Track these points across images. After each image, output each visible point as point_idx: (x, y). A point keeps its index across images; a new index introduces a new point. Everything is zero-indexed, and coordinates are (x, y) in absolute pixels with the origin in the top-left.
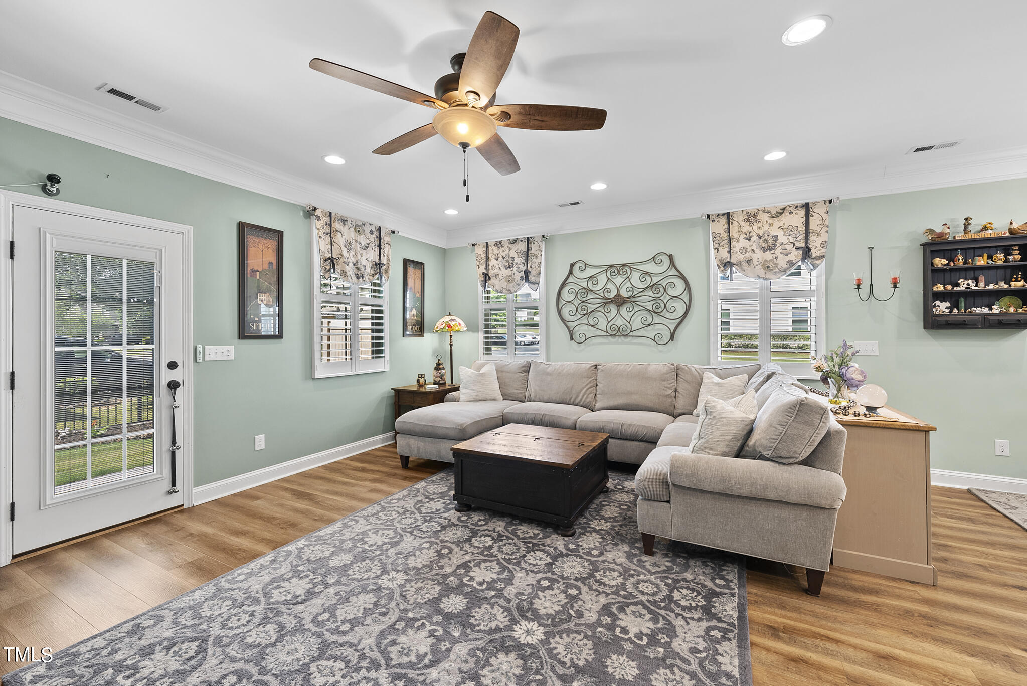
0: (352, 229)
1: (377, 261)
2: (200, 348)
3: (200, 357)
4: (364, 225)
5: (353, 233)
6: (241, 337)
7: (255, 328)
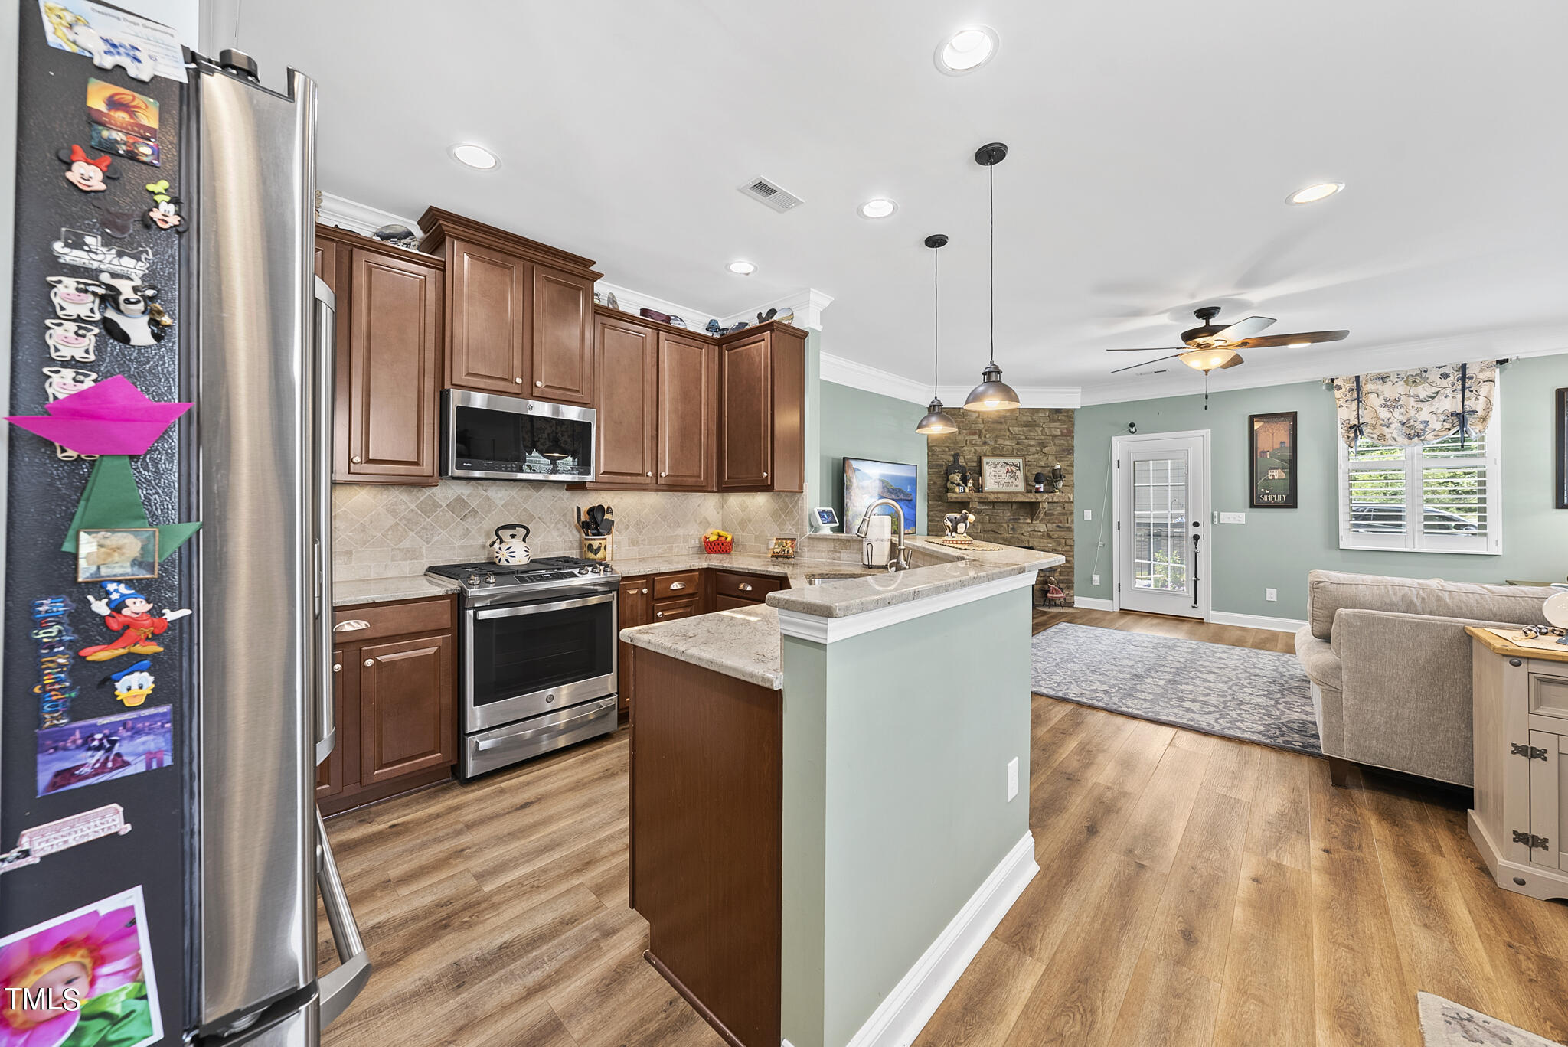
0: (1402, 383)
1: (1460, 410)
2: (1216, 514)
3: (1216, 520)
4: (1425, 371)
5: (1401, 388)
6: (1252, 506)
7: (1265, 499)
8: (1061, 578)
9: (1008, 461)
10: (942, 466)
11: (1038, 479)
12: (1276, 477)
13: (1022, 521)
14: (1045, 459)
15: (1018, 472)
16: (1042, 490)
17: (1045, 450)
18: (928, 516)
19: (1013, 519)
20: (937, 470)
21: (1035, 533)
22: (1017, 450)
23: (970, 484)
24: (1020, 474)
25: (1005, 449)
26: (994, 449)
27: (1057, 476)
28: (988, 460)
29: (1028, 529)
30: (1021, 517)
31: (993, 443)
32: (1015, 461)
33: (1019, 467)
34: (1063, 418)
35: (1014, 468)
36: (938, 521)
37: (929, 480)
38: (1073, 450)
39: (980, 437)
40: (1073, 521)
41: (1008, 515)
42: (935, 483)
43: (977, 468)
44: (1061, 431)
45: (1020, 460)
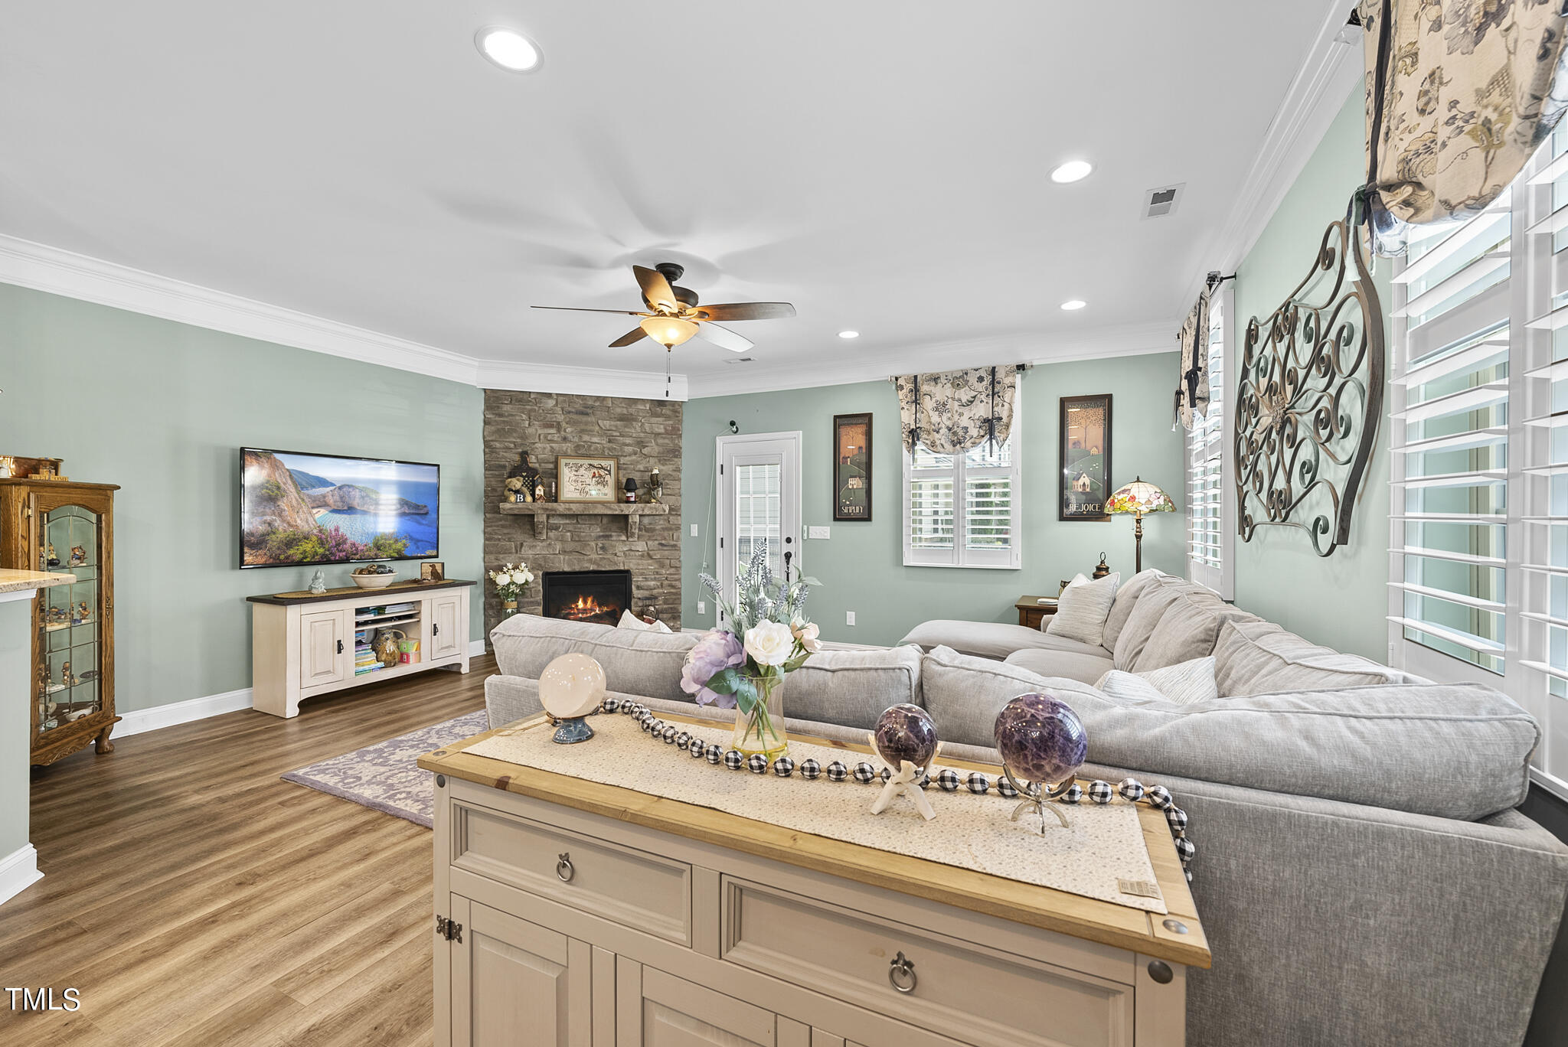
0: (949, 385)
1: (990, 416)
2: (805, 527)
3: (805, 535)
4: (966, 374)
5: (949, 391)
6: (836, 519)
7: (846, 511)
8: (665, 606)
9: (595, 463)
10: (504, 467)
11: (630, 485)
12: (855, 487)
13: (614, 538)
14: (644, 461)
15: (608, 478)
16: (633, 499)
17: (645, 451)
18: (485, 533)
19: (603, 536)
20: (497, 473)
21: (633, 553)
22: (609, 449)
23: (540, 491)
24: (611, 480)
25: (592, 448)
26: (578, 447)
27: (654, 482)
28: (568, 461)
29: (621, 548)
30: (613, 534)
31: (576, 439)
32: (604, 463)
33: (609, 471)
34: (668, 412)
35: (602, 472)
36: (499, 540)
37: (487, 486)
38: (679, 451)
39: (559, 431)
40: (678, 539)
41: (597, 531)
42: (493, 490)
43: (554, 471)
44: (665, 429)
45: (612, 463)
